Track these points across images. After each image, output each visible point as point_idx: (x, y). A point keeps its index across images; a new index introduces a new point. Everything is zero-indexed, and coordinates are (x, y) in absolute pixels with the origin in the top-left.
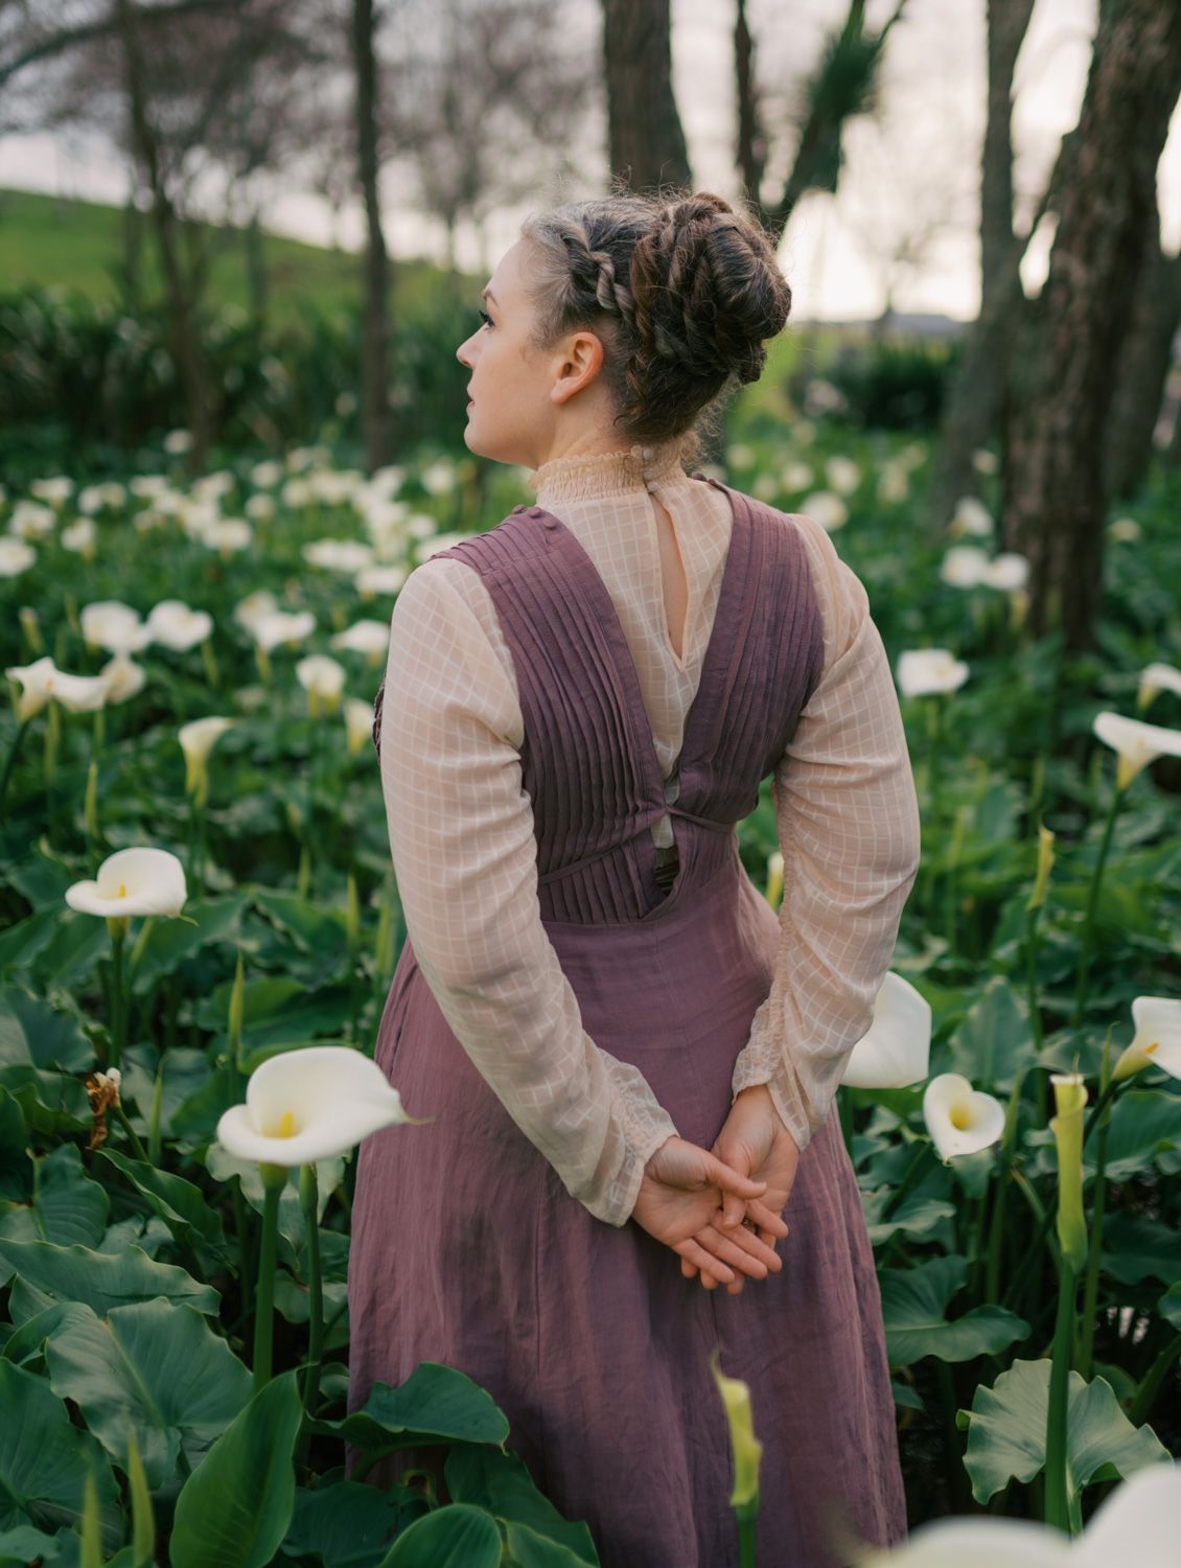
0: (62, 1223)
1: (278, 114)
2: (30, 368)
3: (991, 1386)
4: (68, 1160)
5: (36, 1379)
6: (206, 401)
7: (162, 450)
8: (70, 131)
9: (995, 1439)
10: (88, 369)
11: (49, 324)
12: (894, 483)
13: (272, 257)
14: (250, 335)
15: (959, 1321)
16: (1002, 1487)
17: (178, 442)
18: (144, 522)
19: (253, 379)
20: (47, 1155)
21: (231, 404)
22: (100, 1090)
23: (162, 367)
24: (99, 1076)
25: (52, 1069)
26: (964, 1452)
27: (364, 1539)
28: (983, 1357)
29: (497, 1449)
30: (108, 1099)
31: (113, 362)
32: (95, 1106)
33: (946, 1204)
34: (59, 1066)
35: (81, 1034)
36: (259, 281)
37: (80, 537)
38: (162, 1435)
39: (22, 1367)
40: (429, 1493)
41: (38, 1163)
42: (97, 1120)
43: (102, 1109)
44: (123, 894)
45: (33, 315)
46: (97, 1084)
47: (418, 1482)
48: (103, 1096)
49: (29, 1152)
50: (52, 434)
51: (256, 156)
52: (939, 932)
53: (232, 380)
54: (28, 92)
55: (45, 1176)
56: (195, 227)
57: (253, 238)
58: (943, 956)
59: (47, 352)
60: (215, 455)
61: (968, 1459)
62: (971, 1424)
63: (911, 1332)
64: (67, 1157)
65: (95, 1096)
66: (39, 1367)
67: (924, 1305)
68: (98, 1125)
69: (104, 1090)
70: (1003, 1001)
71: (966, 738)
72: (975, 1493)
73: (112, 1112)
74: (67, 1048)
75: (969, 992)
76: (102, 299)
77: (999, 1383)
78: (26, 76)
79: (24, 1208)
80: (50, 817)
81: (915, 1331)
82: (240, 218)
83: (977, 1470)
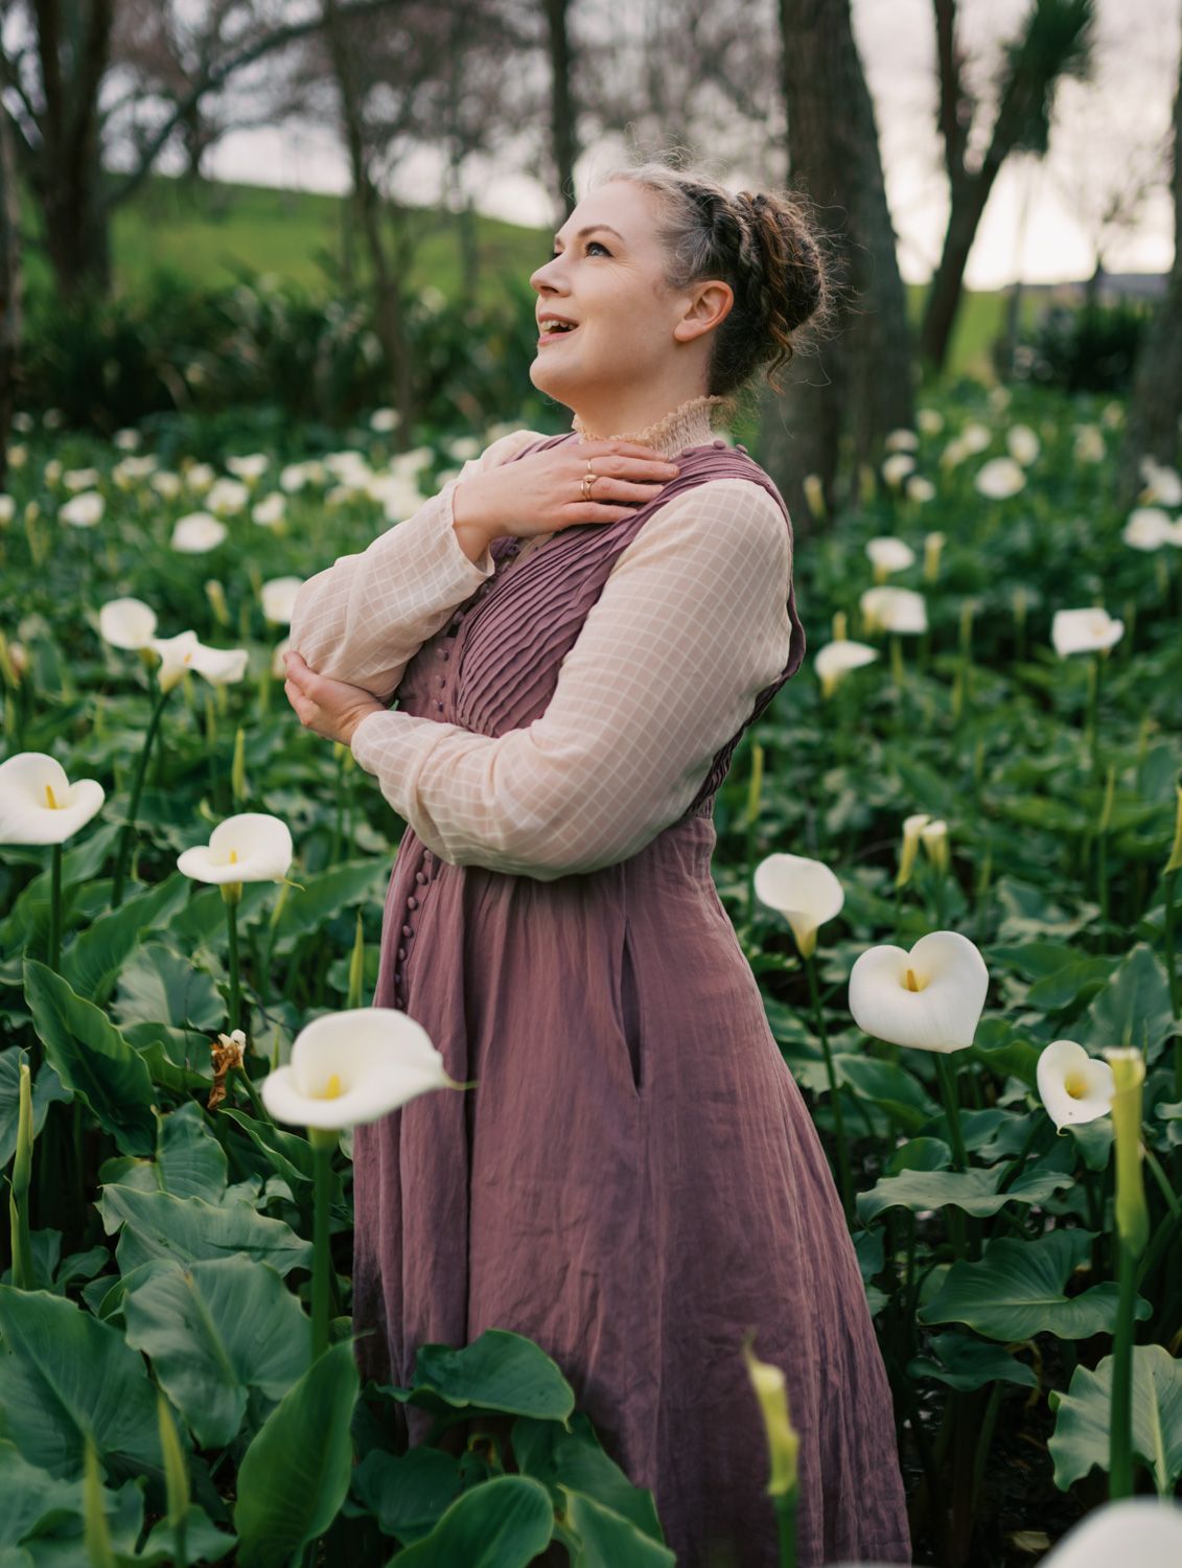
0: (181, 1179)
1: (492, 101)
2: (246, 351)
3: (1092, 1368)
4: (189, 1118)
5: (117, 1332)
6: (412, 378)
7: (368, 428)
8: (294, 125)
9: (1083, 1423)
10: (301, 352)
11: (265, 311)
12: (1090, 445)
13: (484, 239)
14: (455, 315)
15: (1077, 1298)
16: (1083, 1473)
17: (384, 420)
18: (337, 497)
19: (458, 358)
20: (172, 1113)
21: (437, 381)
22: (223, 1051)
23: (371, 348)
24: (223, 1037)
25: (184, 1027)
26: (1051, 1435)
27: (431, 1505)
28: (1102, 1335)
29: (558, 1424)
30: (229, 1061)
31: (324, 345)
32: (217, 1067)
33: (1066, 1176)
34: (191, 1025)
35: (216, 994)
36: (472, 260)
37: (270, 512)
38: (232, 1393)
39: (106, 1321)
40: (494, 1457)
41: (161, 1120)
42: (218, 1080)
43: (224, 1068)
44: (234, 860)
45: (247, 300)
46: (221, 1046)
47: (482, 1446)
48: (226, 1058)
49: (153, 1109)
50: (268, 416)
51: (469, 141)
52: (1091, 897)
53: (437, 359)
54: (253, 89)
55: (168, 1133)
56: (400, 213)
57: (465, 222)
58: (1094, 922)
59: (263, 336)
60: (421, 432)
61: (1053, 1443)
62: (1060, 1407)
63: (1027, 1306)
64: (188, 1115)
65: (218, 1055)
66: (120, 1323)
67: (1044, 1280)
68: (218, 1086)
69: (227, 1052)
70: (1145, 968)
71: (1146, 700)
72: (1056, 1478)
73: (233, 1071)
74: (200, 1007)
75: (1114, 959)
76: (314, 287)
77: (1101, 1367)
78: (251, 74)
79: (147, 1163)
80: (212, 783)
81: (1032, 1306)
82: (454, 203)
83: (1060, 1453)
